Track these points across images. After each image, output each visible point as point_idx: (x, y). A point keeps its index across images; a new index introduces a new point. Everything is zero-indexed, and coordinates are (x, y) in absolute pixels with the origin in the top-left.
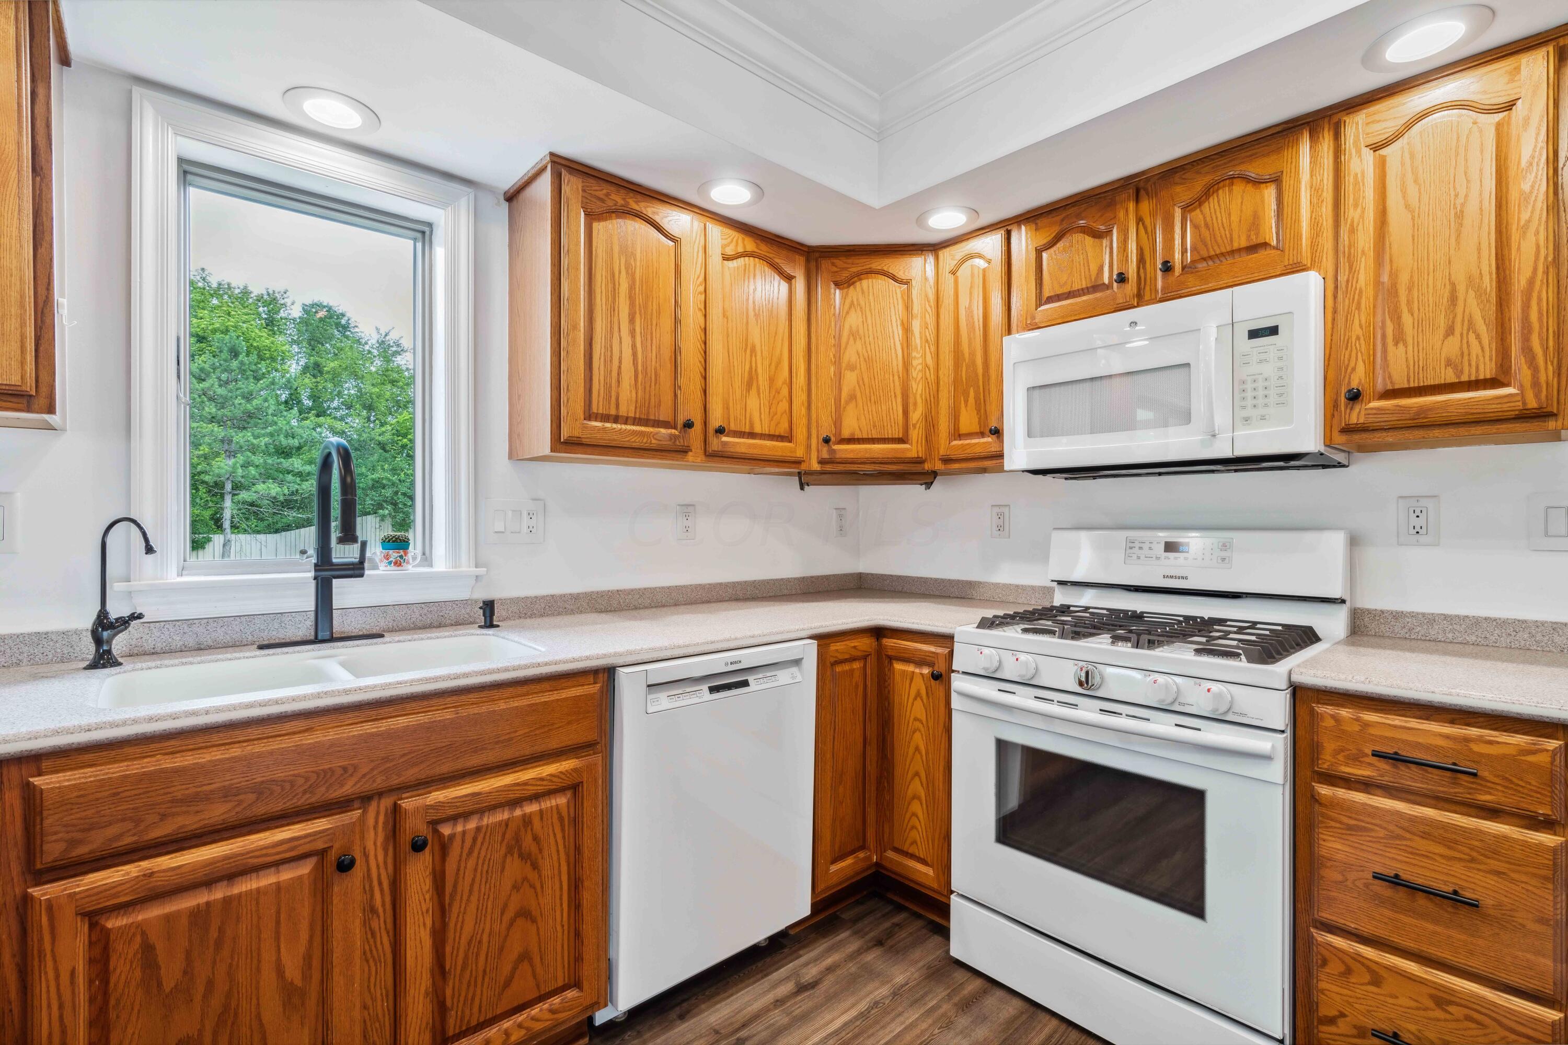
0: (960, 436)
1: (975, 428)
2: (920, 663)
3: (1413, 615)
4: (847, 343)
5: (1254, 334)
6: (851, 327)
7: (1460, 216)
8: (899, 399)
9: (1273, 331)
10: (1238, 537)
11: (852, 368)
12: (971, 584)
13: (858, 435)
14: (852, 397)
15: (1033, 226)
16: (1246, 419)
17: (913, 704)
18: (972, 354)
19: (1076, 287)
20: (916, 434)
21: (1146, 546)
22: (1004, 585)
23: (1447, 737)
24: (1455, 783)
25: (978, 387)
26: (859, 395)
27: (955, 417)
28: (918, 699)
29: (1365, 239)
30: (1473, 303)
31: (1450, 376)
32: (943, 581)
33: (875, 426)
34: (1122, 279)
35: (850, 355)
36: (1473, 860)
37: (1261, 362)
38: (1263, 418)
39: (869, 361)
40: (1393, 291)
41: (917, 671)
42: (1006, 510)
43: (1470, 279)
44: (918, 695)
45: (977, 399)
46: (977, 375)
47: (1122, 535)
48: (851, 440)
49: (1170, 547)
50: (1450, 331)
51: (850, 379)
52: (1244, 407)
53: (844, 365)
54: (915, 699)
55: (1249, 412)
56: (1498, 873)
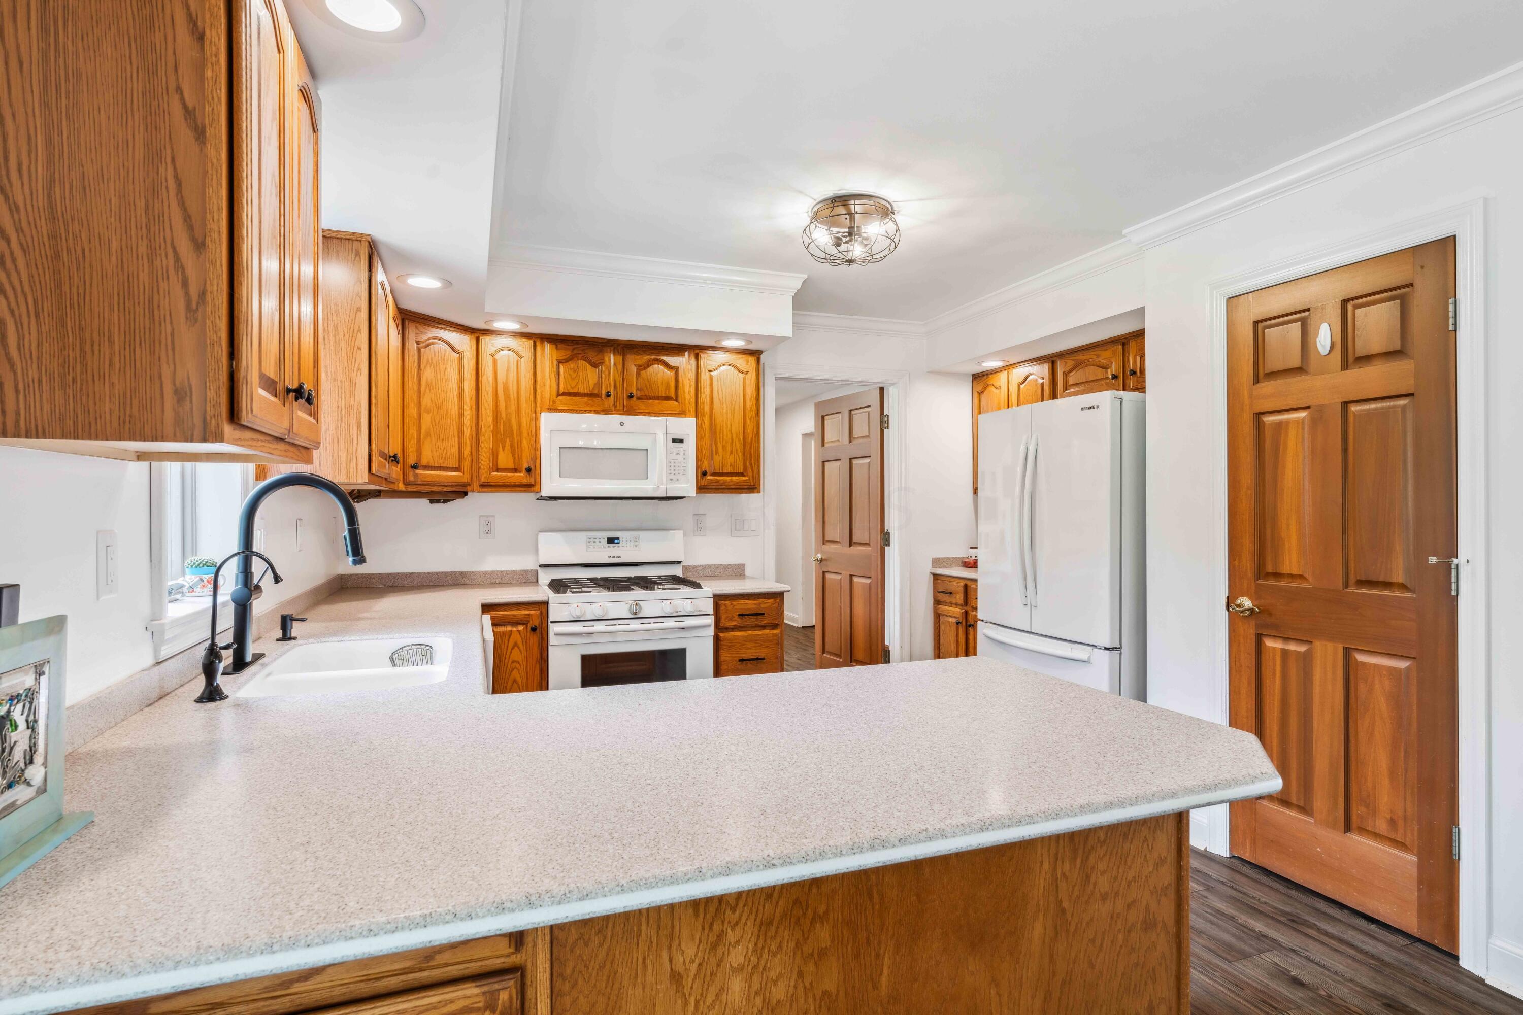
0: (498, 470)
1: (511, 465)
2: (514, 623)
3: (699, 566)
4: (425, 391)
5: (674, 441)
6: (427, 379)
7: (734, 409)
8: (456, 439)
9: (681, 441)
10: (642, 534)
11: (428, 412)
12: (463, 574)
13: (432, 464)
14: (428, 434)
15: (554, 346)
16: (671, 480)
17: (511, 652)
18: (508, 415)
19: (581, 391)
20: (466, 465)
21: (597, 541)
22: (492, 572)
23: (755, 604)
24: (757, 619)
25: (513, 438)
26: (432, 434)
27: (495, 456)
28: (516, 648)
29: (706, 408)
30: (737, 443)
31: (730, 470)
32: (436, 573)
33: (442, 457)
34: (608, 395)
35: (426, 401)
36: (762, 645)
37: (677, 454)
38: (678, 480)
39: (438, 407)
40: (715, 433)
41: (514, 629)
42: (490, 519)
43: (737, 434)
44: (516, 645)
45: (512, 446)
46: (512, 430)
47: (584, 534)
48: (428, 467)
49: (611, 541)
50: (731, 453)
51: (427, 419)
52: (670, 474)
53: (423, 408)
54: (513, 648)
55: (672, 477)
56: (767, 647)
